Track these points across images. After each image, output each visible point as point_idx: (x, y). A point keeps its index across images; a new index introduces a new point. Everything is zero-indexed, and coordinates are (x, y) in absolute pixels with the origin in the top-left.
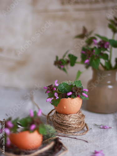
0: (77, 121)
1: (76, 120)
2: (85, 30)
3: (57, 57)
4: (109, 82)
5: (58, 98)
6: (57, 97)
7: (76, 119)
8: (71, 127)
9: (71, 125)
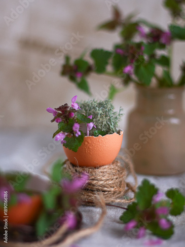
0: (117, 179)
1: (115, 177)
2: (117, 13)
3: (67, 59)
4: (171, 112)
5: (80, 134)
6: (78, 132)
7: (114, 175)
8: (106, 193)
9: (106, 189)
